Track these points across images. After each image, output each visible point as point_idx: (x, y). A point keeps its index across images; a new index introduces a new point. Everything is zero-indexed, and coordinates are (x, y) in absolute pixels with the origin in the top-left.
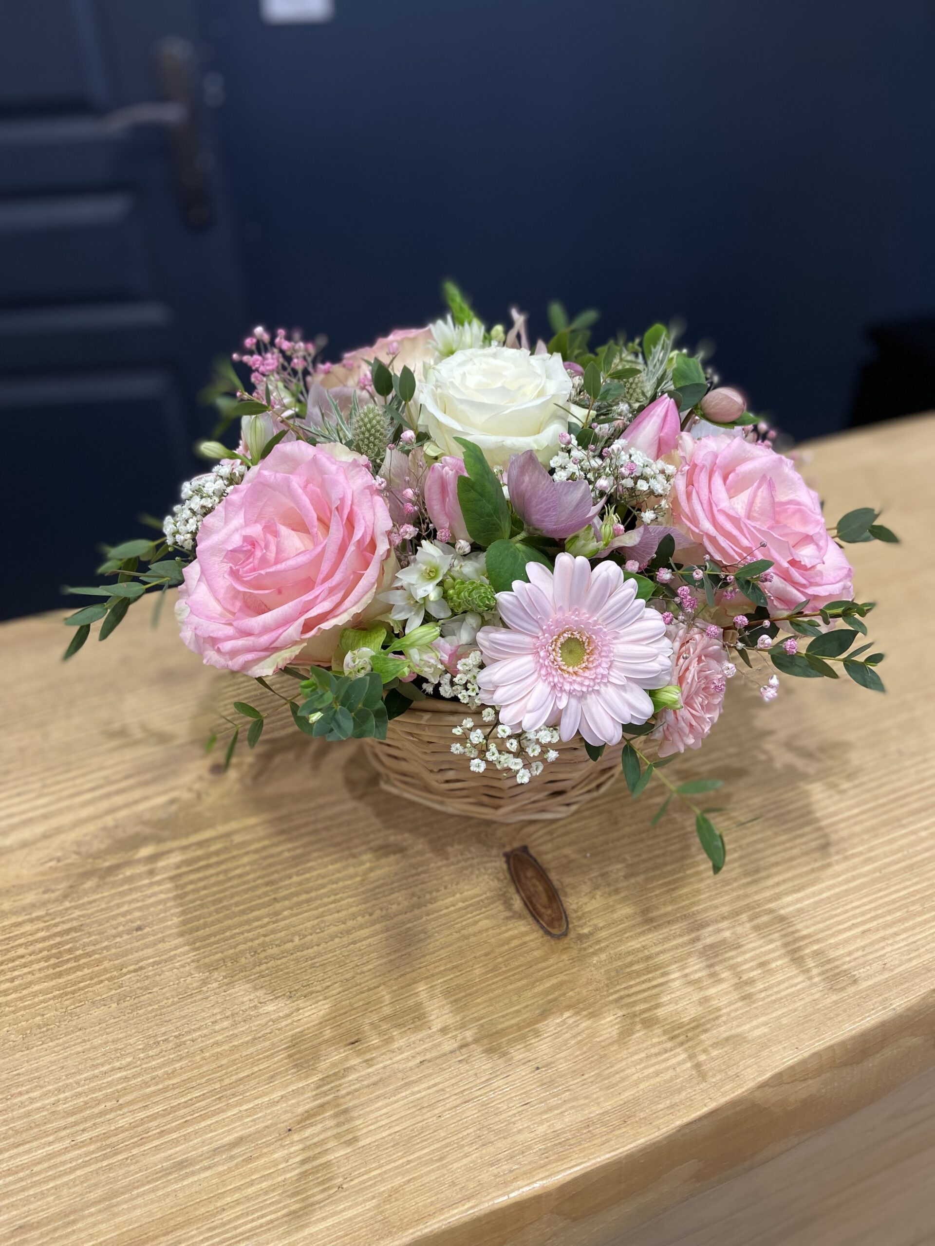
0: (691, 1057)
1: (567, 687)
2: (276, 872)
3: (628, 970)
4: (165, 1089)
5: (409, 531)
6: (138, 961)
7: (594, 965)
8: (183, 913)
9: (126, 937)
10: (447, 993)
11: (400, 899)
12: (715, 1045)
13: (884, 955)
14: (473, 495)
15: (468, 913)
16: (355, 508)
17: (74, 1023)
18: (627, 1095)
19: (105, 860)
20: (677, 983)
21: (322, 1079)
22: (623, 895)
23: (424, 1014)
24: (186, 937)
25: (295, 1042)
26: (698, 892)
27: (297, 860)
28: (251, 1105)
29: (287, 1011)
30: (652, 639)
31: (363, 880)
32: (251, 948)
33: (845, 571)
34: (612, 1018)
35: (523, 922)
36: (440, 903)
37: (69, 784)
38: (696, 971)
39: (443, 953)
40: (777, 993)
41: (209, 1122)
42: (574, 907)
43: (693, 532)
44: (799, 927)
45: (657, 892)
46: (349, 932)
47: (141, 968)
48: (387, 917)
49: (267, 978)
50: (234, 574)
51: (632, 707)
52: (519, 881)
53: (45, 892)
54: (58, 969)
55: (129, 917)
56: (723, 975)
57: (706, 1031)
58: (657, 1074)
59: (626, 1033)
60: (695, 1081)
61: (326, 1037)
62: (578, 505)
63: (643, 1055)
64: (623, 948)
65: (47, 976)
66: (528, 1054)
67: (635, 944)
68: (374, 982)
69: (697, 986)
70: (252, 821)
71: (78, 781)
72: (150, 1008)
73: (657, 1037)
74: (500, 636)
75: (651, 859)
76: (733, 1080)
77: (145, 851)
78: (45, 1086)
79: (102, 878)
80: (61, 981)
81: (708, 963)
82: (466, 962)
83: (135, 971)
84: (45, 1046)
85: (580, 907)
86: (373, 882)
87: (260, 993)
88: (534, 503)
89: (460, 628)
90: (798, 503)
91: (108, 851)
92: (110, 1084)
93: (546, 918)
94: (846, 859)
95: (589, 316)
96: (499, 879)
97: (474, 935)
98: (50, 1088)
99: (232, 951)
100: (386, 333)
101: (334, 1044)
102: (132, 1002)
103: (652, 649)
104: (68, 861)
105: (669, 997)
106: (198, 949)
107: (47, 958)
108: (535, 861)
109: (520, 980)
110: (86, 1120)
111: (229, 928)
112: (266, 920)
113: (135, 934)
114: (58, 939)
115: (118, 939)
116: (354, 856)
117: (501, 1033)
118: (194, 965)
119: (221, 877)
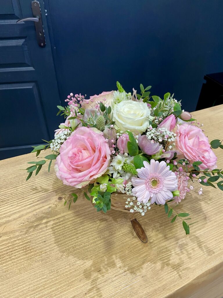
0: (178, 273)
1: (153, 192)
2: (77, 226)
3: (162, 251)
4: (55, 284)
5: (114, 152)
6: (46, 250)
7: (154, 250)
8: (55, 237)
9: (42, 244)
10: (120, 258)
11: (107, 233)
12: (183, 270)
13: (220, 246)
14: (131, 145)
15: (123, 237)
16: (101, 147)
17: (31, 267)
18: (164, 283)
19: (35, 223)
20: (174, 254)
21: (92, 281)
22: (159, 231)
23: (115, 263)
24: (57, 244)
25: (85, 271)
26: (177, 230)
27: (82, 223)
28: (76, 287)
29: (82, 263)
30: (174, 180)
31: (98, 228)
32: (72, 246)
33: (215, 159)
34: (159, 263)
35: (136, 239)
36: (117, 234)
37: (24, 203)
38: (178, 251)
39: (118, 247)
40: (197, 256)
41: (66, 292)
42: (148, 235)
43: (181, 151)
44: (200, 239)
45: (167, 231)
46: (95, 242)
47: (46, 252)
48: (104, 238)
49: (77, 254)
50: (71, 162)
51: (168, 196)
52: (135, 228)
53: (21, 232)
54: (26, 253)
55: (42, 239)
56: (184, 252)
57: (181, 266)
58: (170, 277)
59: (163, 267)
60: (179, 279)
61: (92, 270)
62: (156, 148)
63: (167, 273)
64: (160, 245)
65: (24, 255)
66: (140, 273)
67: (163, 244)
68: (102, 255)
69: (178, 255)
70: (70, 212)
71: (26, 202)
72: (49, 263)
73: (170, 268)
74: (138, 180)
75: (165, 222)
76: (188, 279)
77: (44, 221)
78: (26, 284)
79: (34, 228)
80: (27, 256)
81: (180, 249)
82: (124, 250)
83: (45, 253)
84: (25, 273)
85: (150, 235)
86: (100, 229)
87: (76, 258)
89: (126, 175)
90: (204, 141)
91: (35, 221)
92: (42, 283)
93: (142, 238)
94: (210, 221)
95: (149, 87)
96: (130, 228)
97: (125, 242)
98: (27, 284)
99: (68, 247)
101: (94, 272)
102: (45, 261)
104: (26, 224)
105: (172, 258)
106: (60, 247)
107: (23, 250)
108: (138, 223)
109: (137, 254)
110: (37, 292)
111: (66, 241)
112: (75, 239)
113: (44, 243)
114: (25, 245)
115: (40, 245)
116: (95, 222)
117: (134, 268)
118: (59, 251)
119: (63, 228)
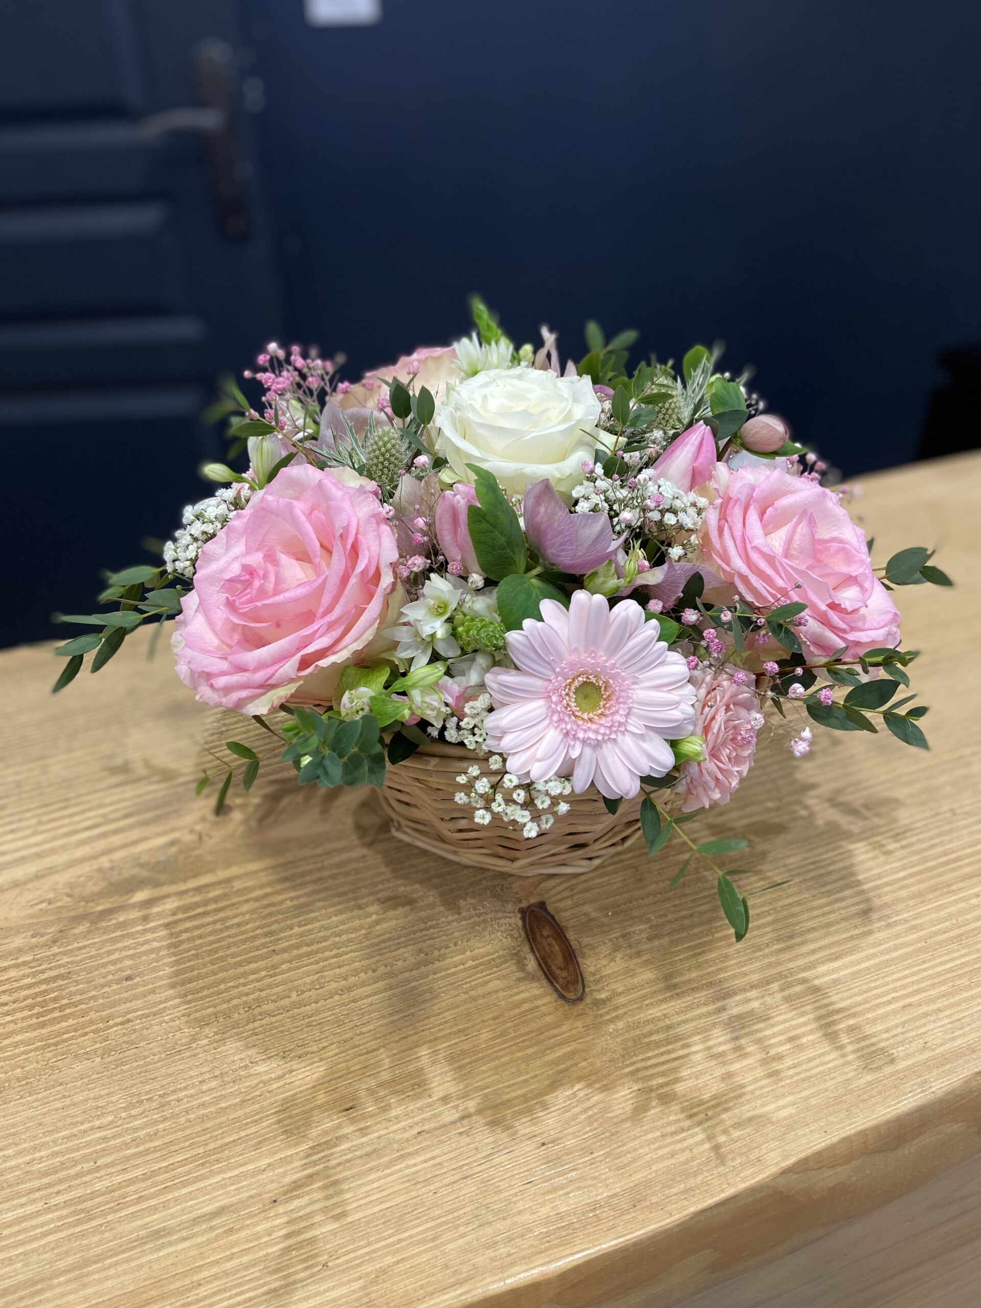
0: (710, 1138)
1: (581, 735)
2: (277, 922)
3: (646, 1040)
4: (146, 1152)
5: (418, 562)
6: (129, 1012)
7: (610, 1034)
8: (177, 963)
9: (115, 987)
10: (451, 1059)
11: (408, 955)
12: (738, 1125)
13: (925, 1033)
14: (484, 526)
15: (478, 972)
16: (360, 537)
17: (54, 1077)
18: (638, 1177)
19: (98, 904)
20: (699, 1057)
21: (312, 1148)
22: (644, 958)
23: (425, 1080)
24: (179, 989)
25: (286, 1106)
26: (726, 957)
27: (301, 909)
28: (236, 1172)
29: (280, 1073)
30: (673, 685)
31: (369, 933)
32: (246, 1002)
33: (890, 616)
34: (627, 1092)
35: (535, 985)
36: (449, 961)
37: (67, 821)
38: (720, 1044)
39: (448, 1015)
40: (806, 1071)
41: (190, 1189)
42: (592, 969)
43: (724, 570)
44: (833, 999)
45: (682, 957)
46: (349, 989)
47: (129, 1021)
48: (391, 975)
49: (261, 1036)
50: (230, 605)
51: (650, 757)
52: (534, 939)
53: (33, 936)
54: (42, 1019)
55: (119, 966)
56: (749, 1050)
57: (726, 1110)
58: (672, 1155)
59: (640, 1110)
60: (713, 1164)
61: (319, 1102)
62: (596, 539)
63: (658, 1134)
64: (641, 1016)
65: (30, 1026)
66: (534, 1128)
67: (655, 1012)
68: (373, 1044)
69: (720, 1060)
70: (254, 866)
71: (76, 819)
72: (134, 1064)
73: (674, 1114)
74: (509, 678)
75: (677, 920)
76: (754, 1165)
77: (140, 896)
78: (21, 1144)
79: (93, 923)
80: (44, 1031)
81: (734, 1035)
82: (473, 1026)
83: (122, 1023)
84: (23, 1101)
85: (598, 970)
86: (378, 936)
87: (251, 1052)
88: (549, 536)
89: (470, 668)
90: (842, 541)
91: (101, 895)
92: (89, 1144)
93: (561, 981)
94: (889, 926)
95: (629, 336)
96: (512, 937)
97: (483, 996)
98: (26, 1145)
99: (225, 1006)
100: (409, 352)
101: (327, 1110)
102: (117, 1056)
103: (673, 696)
104: (60, 904)
105: (689, 1071)
106: (190, 1002)
107: (31, 1007)
108: (553, 918)
109: (529, 1047)
110: (61, 1181)
111: (224, 981)
112: (263, 973)
113: (125, 984)
114: (44, 987)
115: (107, 989)
116: (360, 907)
117: (506, 1104)
118: (184, 1019)
119: (219, 926)
